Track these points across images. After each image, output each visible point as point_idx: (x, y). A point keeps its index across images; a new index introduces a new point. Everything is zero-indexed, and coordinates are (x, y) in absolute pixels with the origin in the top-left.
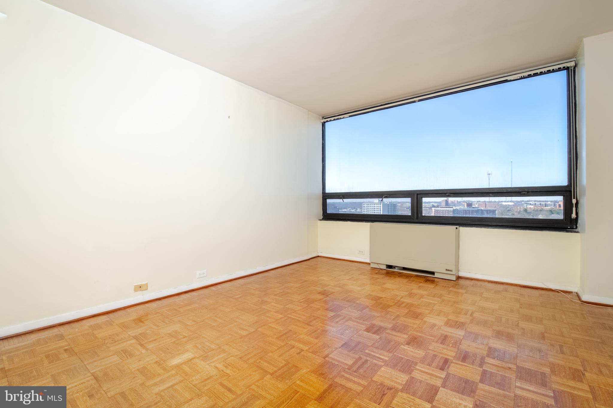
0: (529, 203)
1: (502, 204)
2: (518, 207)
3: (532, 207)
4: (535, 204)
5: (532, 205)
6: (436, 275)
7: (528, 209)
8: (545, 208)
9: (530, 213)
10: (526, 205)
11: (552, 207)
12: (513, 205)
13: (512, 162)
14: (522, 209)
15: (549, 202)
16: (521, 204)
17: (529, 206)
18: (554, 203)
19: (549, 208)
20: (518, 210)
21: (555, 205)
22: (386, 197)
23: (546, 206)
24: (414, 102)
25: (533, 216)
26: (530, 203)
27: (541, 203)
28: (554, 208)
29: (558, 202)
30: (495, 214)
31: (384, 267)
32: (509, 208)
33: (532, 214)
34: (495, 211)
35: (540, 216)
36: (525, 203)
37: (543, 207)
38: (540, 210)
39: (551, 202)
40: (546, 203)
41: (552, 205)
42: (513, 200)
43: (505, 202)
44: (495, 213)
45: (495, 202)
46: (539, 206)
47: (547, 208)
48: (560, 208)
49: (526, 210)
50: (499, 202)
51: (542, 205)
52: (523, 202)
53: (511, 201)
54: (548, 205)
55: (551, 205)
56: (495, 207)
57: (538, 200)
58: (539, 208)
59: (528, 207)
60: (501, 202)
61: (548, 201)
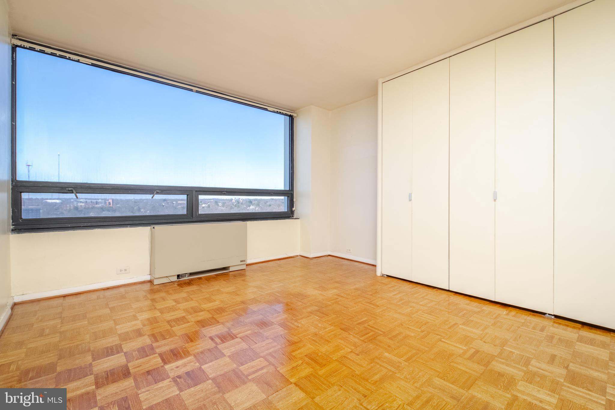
0: (79, 201)
1: (46, 202)
2: (68, 205)
3: (83, 204)
4: (86, 201)
5: (83, 203)
6: (231, 269)
7: (79, 207)
8: (96, 205)
9: (81, 211)
10: (76, 203)
11: (103, 204)
12: (61, 203)
13: (59, 155)
14: (72, 207)
15: (100, 200)
16: (71, 202)
17: (80, 204)
18: (105, 201)
19: (100, 205)
20: (68, 208)
21: (105, 203)
22: (157, 193)
23: (97, 204)
24: (191, 90)
25: (84, 214)
26: (81, 200)
27: (93, 201)
28: (104, 205)
29: (108, 200)
30: (40, 214)
31: (175, 279)
32: (56, 207)
33: (83, 212)
34: (40, 210)
35: (91, 213)
36: (75, 201)
37: (95, 204)
38: (92, 208)
39: (102, 199)
40: (97, 201)
41: (103, 203)
42: (60, 198)
43: (50, 199)
44: (40, 212)
45: (37, 199)
46: (90, 204)
47: (99, 205)
48: (109, 206)
49: (76, 208)
50: (43, 199)
51: (93, 203)
52: (72, 200)
53: (58, 199)
54: (99, 203)
55: (101, 203)
56: (38, 205)
57: (89, 197)
58: (90, 205)
59: (78, 205)
60: (45, 200)
61: (98, 199)
